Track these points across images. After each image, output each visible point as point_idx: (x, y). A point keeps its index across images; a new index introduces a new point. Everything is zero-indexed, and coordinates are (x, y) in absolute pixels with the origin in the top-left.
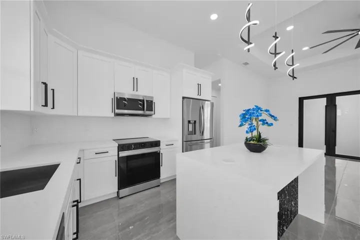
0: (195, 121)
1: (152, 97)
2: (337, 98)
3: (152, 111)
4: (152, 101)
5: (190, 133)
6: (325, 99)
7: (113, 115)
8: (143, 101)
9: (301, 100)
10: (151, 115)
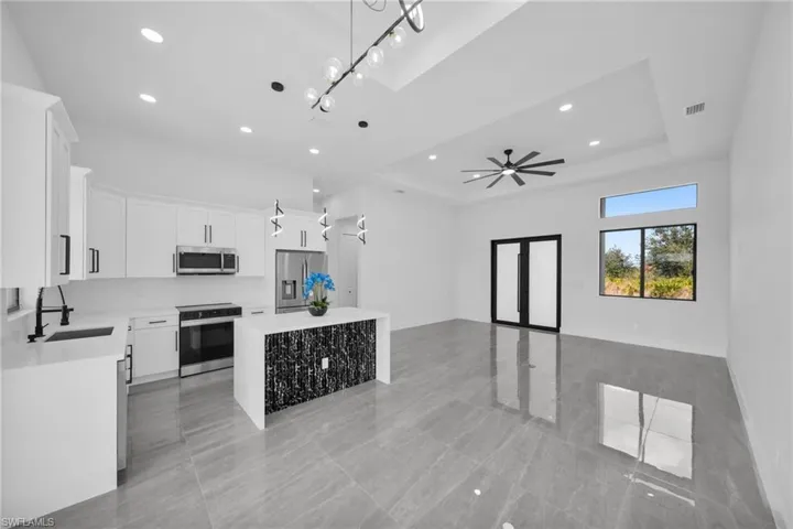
0: (295, 282)
1: (234, 249)
2: (531, 244)
3: (234, 267)
4: (233, 256)
5: (288, 297)
6: (519, 244)
7: (174, 275)
8: (220, 255)
9: (494, 244)
10: (232, 274)
